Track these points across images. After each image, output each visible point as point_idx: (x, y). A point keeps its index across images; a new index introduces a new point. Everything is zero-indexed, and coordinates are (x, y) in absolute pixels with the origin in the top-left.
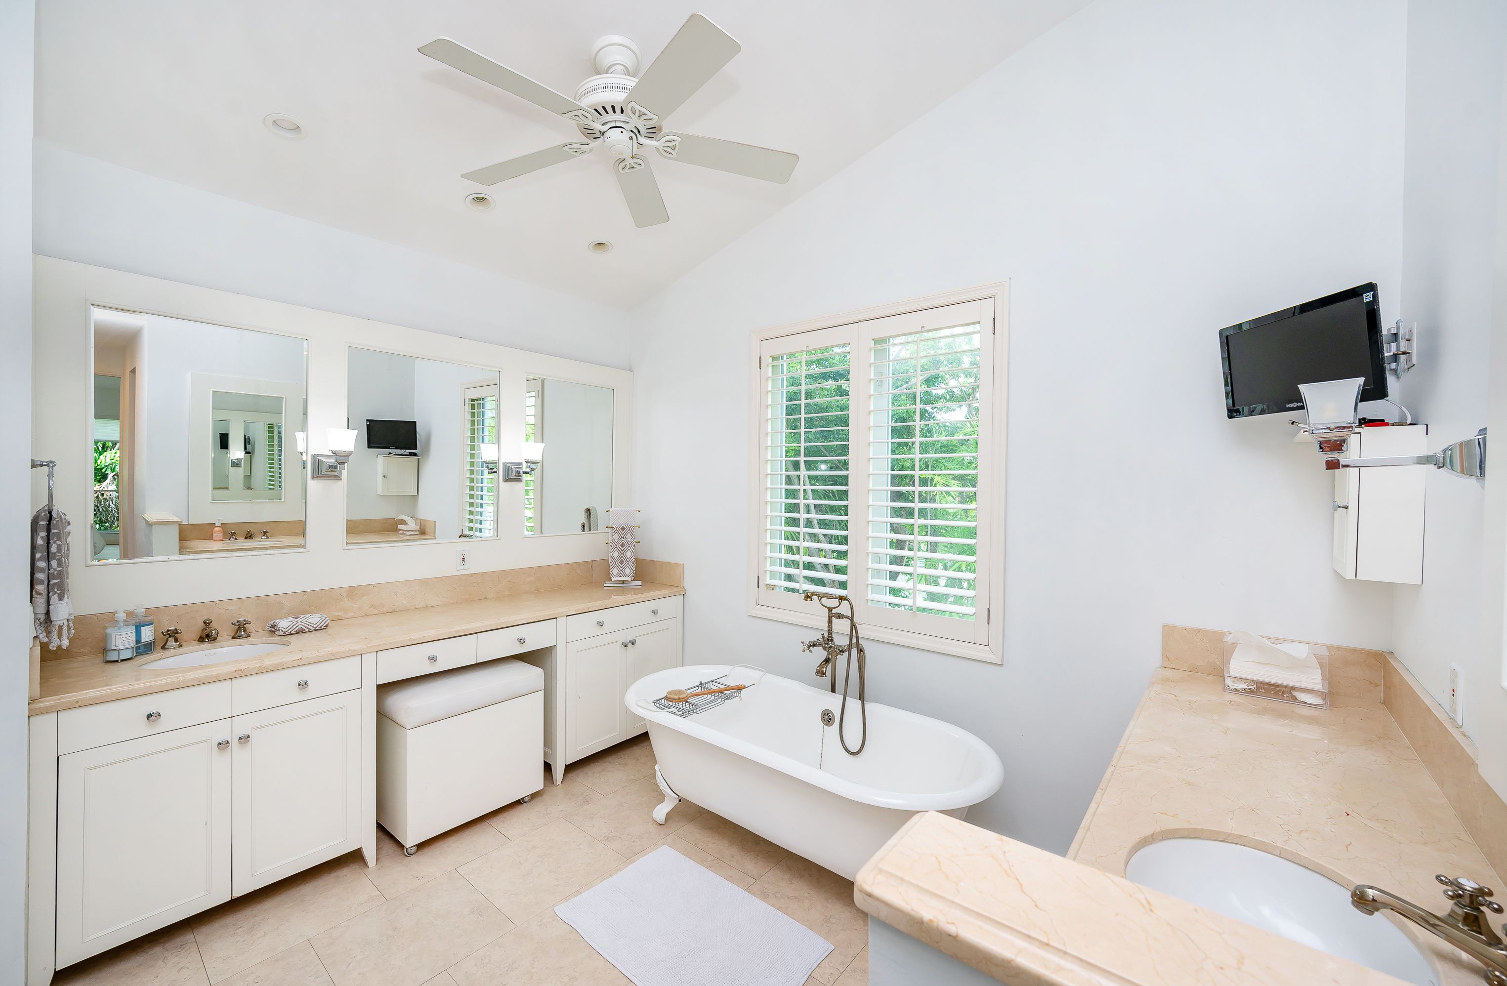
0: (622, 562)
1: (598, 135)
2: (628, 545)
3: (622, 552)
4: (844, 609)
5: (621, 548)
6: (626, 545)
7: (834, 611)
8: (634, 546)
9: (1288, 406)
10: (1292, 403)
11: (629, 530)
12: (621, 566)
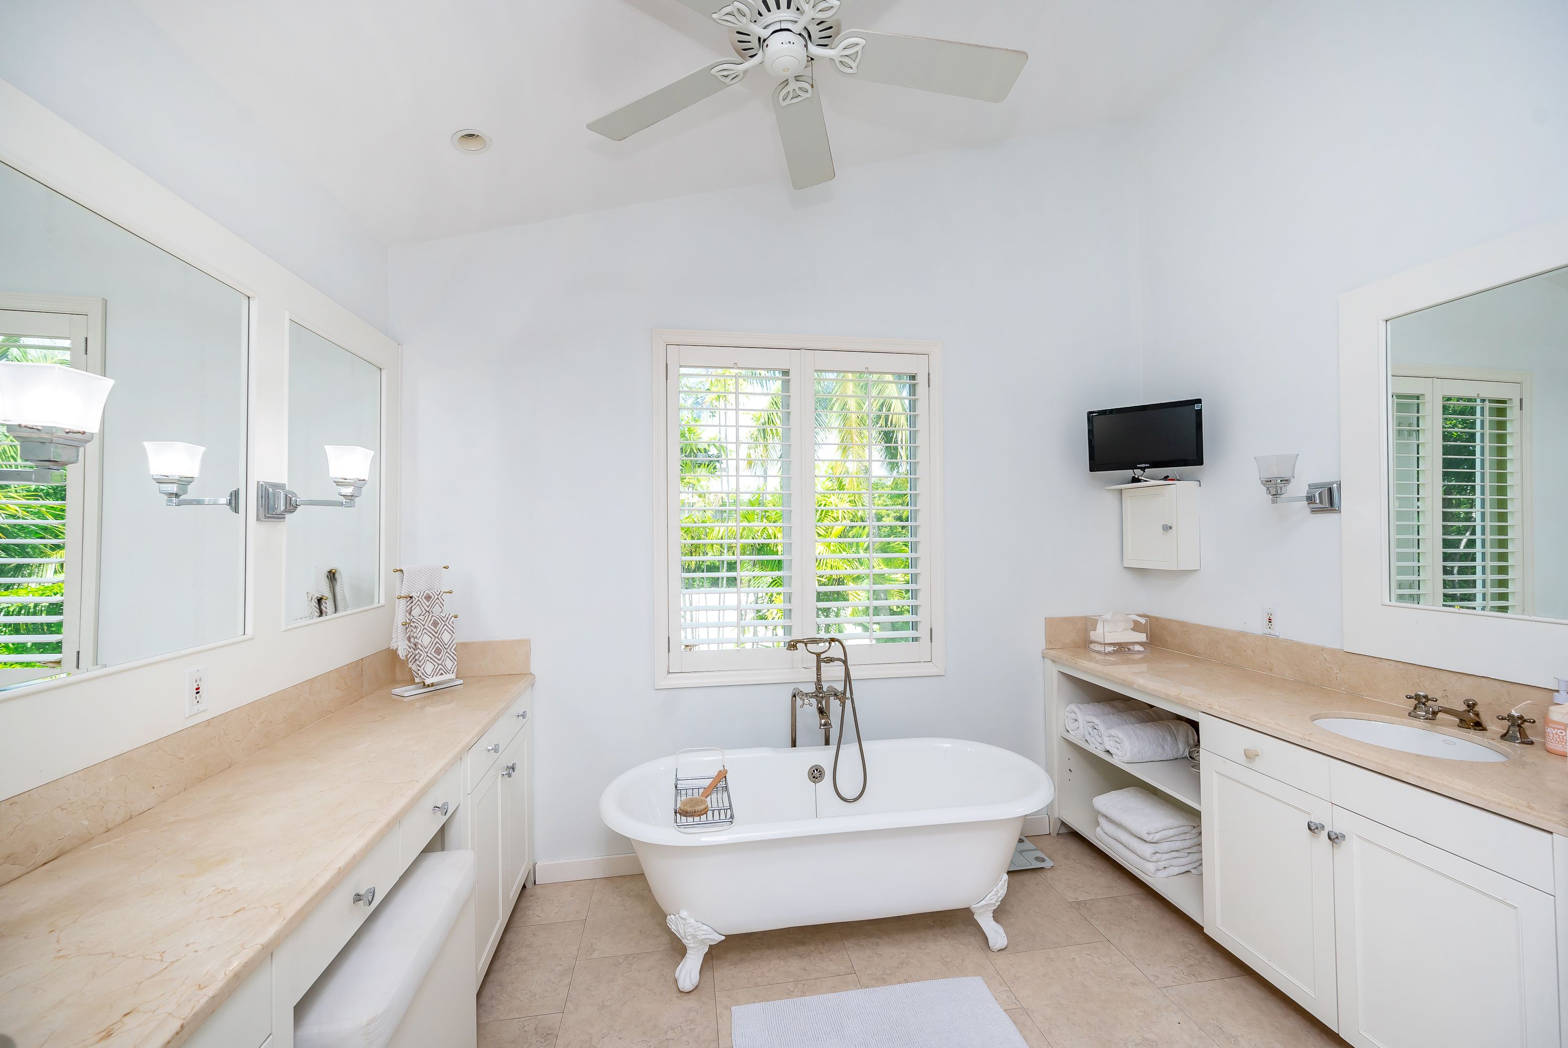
0: (438, 651)
1: (755, 43)
2: (443, 623)
3: (436, 635)
4: (835, 651)
5: (433, 628)
6: (440, 624)
7: (823, 656)
8: (453, 622)
9: (1138, 466)
10: (1142, 464)
11: (438, 598)
12: (439, 657)
